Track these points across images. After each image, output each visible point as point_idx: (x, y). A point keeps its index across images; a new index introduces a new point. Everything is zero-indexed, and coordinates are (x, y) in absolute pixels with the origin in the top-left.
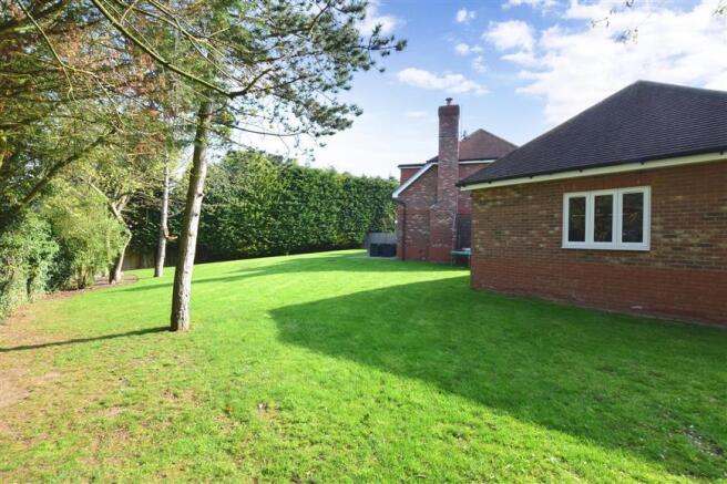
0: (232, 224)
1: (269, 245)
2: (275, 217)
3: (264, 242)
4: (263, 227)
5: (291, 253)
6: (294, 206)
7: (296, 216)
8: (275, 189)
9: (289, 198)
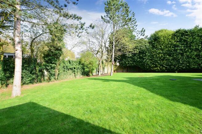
0: (149, 59)
1: (166, 68)
2: (170, 56)
3: (164, 66)
4: (163, 60)
5: (178, 72)
6: (181, 50)
7: (182, 54)
8: (170, 43)
9: (178, 46)
